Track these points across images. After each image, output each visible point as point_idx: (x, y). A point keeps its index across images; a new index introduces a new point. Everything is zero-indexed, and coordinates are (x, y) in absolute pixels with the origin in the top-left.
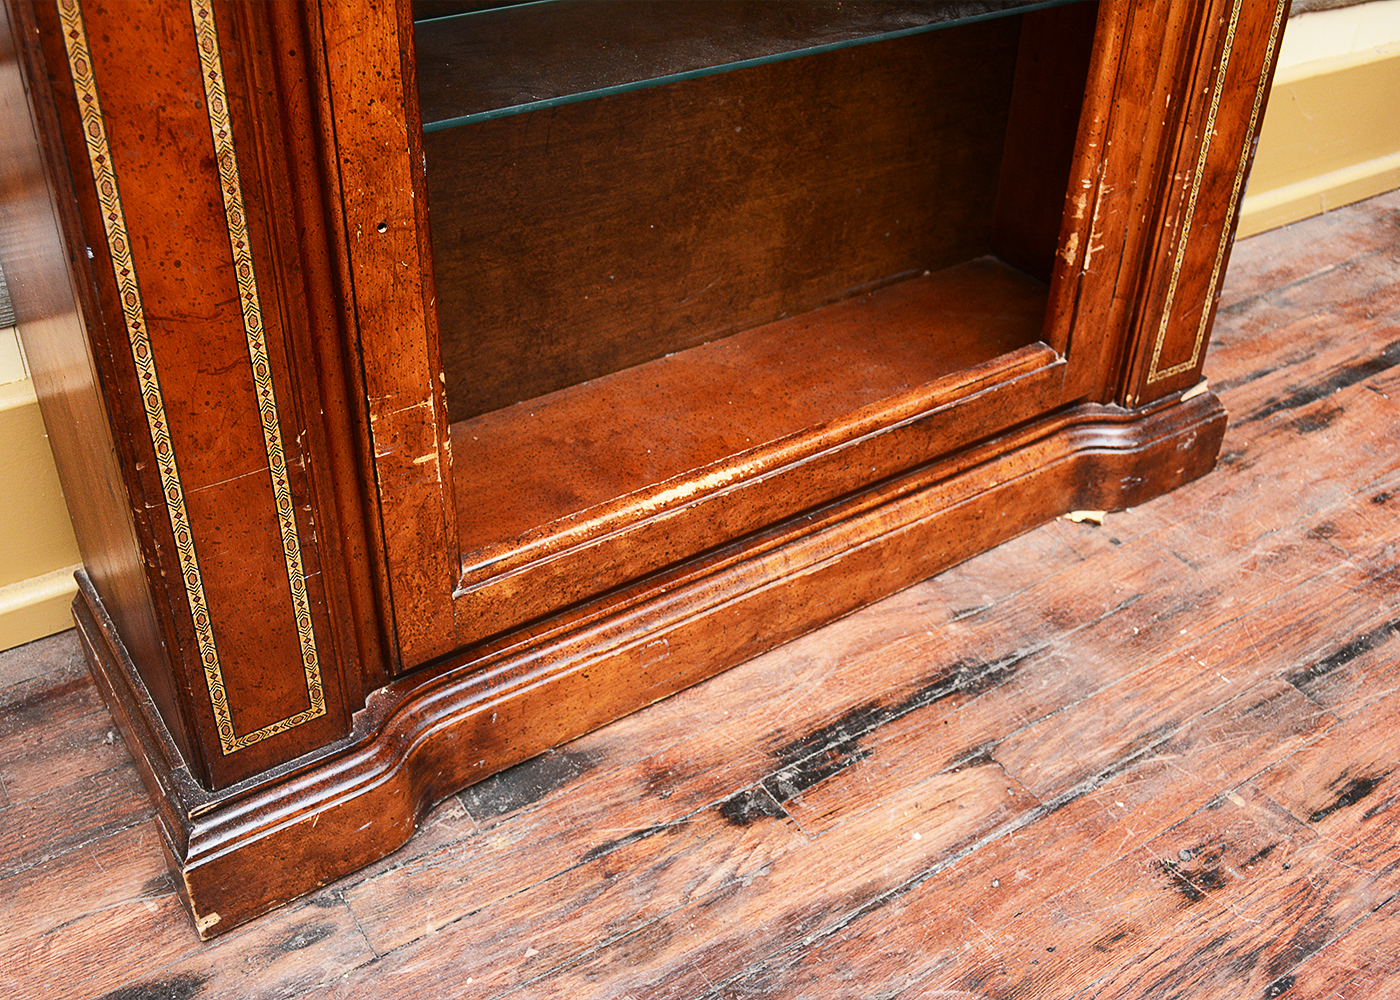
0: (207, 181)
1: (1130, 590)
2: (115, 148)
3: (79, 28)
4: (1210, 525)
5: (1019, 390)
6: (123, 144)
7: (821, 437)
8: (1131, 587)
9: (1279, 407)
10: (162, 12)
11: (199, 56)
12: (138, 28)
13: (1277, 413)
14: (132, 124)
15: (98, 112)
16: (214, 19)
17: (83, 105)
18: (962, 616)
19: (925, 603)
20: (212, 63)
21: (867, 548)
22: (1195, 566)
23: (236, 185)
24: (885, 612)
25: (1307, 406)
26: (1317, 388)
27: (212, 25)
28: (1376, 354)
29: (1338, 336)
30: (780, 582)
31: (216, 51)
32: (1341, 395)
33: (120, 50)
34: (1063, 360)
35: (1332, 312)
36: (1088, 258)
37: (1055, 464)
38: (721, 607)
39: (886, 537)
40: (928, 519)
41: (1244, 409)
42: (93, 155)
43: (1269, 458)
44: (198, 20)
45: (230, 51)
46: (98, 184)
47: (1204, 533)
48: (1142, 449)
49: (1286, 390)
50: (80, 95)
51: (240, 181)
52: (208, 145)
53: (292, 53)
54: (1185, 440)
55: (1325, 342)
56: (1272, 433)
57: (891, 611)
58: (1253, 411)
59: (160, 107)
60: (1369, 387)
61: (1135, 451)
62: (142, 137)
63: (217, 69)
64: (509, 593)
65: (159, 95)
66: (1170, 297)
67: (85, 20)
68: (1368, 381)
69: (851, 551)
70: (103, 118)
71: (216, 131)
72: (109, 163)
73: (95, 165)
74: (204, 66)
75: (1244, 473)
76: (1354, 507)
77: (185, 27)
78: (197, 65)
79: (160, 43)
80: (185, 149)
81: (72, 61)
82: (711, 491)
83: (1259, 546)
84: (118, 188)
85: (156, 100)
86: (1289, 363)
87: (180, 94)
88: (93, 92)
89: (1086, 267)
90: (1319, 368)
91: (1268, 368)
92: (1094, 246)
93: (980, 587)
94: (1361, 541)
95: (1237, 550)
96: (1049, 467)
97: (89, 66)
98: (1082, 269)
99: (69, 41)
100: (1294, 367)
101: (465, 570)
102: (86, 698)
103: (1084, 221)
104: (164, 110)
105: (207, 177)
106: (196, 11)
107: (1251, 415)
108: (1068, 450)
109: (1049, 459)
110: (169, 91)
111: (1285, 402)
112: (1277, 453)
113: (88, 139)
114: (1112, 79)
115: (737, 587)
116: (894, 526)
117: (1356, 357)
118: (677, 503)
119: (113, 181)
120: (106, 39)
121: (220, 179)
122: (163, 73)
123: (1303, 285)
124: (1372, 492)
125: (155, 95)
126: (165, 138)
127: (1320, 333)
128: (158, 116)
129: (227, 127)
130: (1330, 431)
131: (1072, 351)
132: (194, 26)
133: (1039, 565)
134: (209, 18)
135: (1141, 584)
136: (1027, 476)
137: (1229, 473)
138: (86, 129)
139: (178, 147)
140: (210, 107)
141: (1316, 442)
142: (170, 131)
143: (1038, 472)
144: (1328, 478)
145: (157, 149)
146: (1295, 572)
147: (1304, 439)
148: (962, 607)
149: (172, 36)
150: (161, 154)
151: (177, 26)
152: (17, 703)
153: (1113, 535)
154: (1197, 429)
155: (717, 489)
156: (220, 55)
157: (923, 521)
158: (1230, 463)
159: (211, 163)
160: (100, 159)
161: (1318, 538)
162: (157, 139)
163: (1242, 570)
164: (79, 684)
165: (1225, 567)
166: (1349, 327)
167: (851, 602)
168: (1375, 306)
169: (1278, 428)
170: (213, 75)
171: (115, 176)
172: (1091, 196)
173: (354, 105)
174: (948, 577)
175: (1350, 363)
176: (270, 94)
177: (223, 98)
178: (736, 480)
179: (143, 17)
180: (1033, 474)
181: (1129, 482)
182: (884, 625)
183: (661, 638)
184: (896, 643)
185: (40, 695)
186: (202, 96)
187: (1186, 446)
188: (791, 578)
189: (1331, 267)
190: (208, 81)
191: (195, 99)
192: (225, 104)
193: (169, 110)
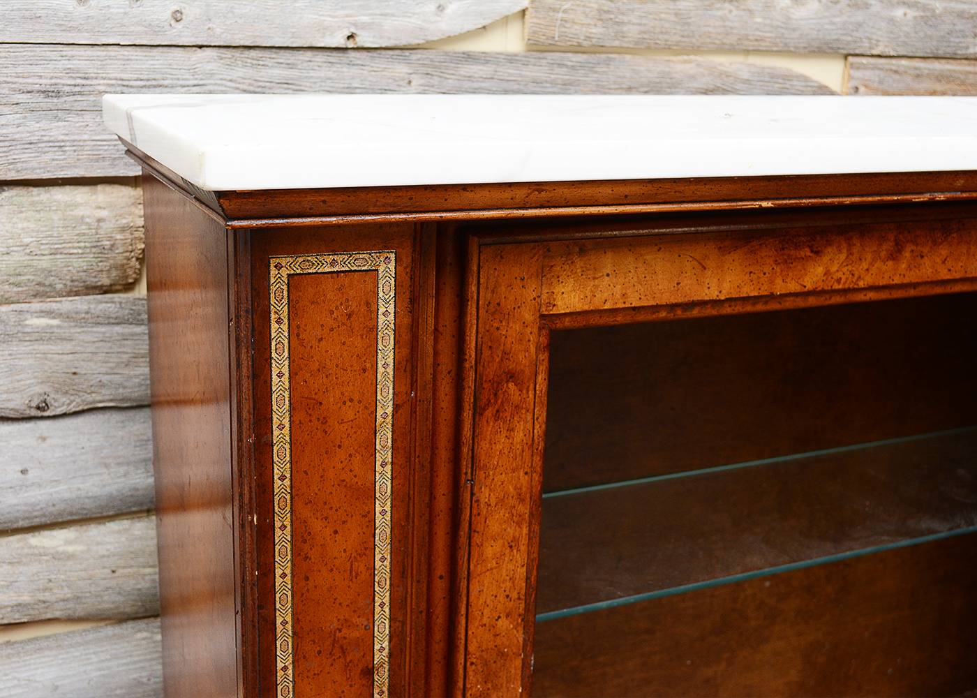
0: (363, 685)
2: (298, 661)
3: (288, 571)
6: (304, 657)
10: (352, 558)
11: (374, 591)
12: (332, 570)
14: (314, 642)
15: (290, 633)
16: (391, 563)
17: (279, 627)
20: (383, 595)
23: (385, 689)
27: (388, 567)
31: (388, 587)
33: (316, 587)
42: (280, 665)
44: (378, 564)
45: (398, 586)
46: (279, 688)
50: (279, 620)
51: (389, 686)
52: (369, 658)
53: (441, 577)
59: (338, 629)
62: (319, 652)
63: (387, 600)
65: (338, 620)
67: (293, 565)
70: (292, 637)
71: (377, 647)
72: (291, 671)
73: (280, 673)
74: (376, 598)
77: (368, 569)
78: (372, 598)
79: (347, 582)
80: (350, 662)
81: (278, 596)
84: (294, 691)
85: (335, 624)
87: (355, 620)
88: (289, 619)
97: (290, 599)
99: (278, 580)
104: (340, 631)
105: (364, 682)
106: (378, 557)
110: (347, 616)
113: (278, 654)
119: (291, 685)
120: (307, 578)
121: (373, 684)
122: (345, 604)
125: (335, 620)
126: (337, 652)
128: (335, 635)
129: (386, 644)
132: (375, 569)
134: (387, 563)
138: (278, 646)
139: (345, 660)
140: (376, 628)
142: (342, 647)
145: (330, 661)
149: (357, 575)
150: (332, 665)
151: (362, 568)
156: (391, 590)
159: (369, 672)
160: (285, 669)
162: (331, 653)
170: (382, 605)
171: (294, 682)
173: (485, 620)
176: (421, 612)
177: (387, 622)
179: (337, 562)
186: (371, 620)
190: (378, 609)
191: (365, 623)
192: (387, 626)
193: (344, 631)
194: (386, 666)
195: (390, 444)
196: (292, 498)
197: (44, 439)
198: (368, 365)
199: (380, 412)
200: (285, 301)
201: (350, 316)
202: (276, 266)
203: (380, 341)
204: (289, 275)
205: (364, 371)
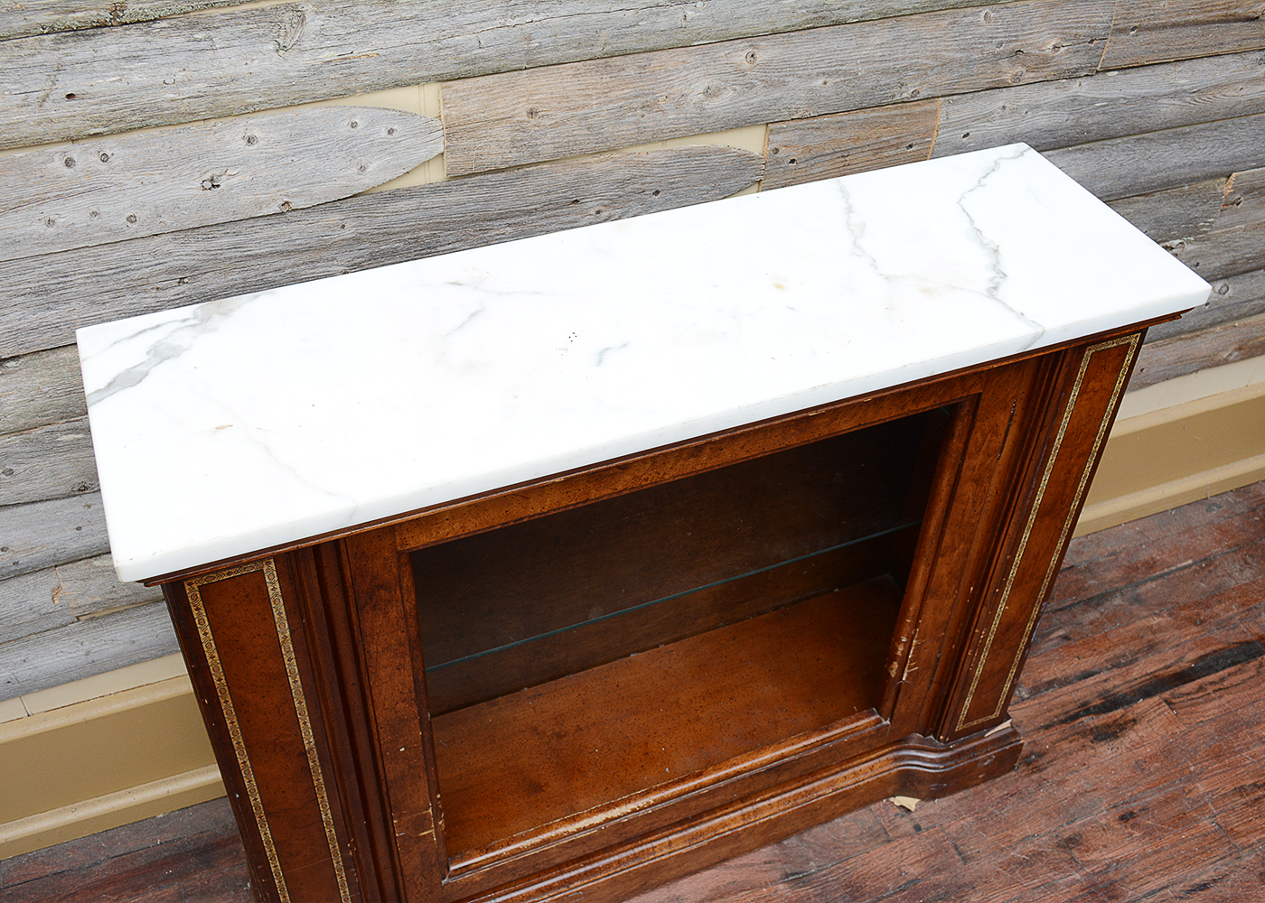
0: (300, 760)
1: (913, 874)
2: (252, 757)
3: (235, 720)
4: (991, 823)
5: (850, 743)
6: (256, 755)
7: (697, 782)
8: (914, 871)
9: (1087, 712)
11: (298, 717)
12: (265, 714)
13: (1083, 719)
14: (261, 747)
15: (243, 748)
16: (306, 703)
17: (236, 746)
18: (790, 878)
19: (770, 863)
20: (304, 718)
21: (728, 835)
22: (965, 860)
23: (316, 759)
24: (741, 866)
25: (1110, 714)
26: (1124, 696)
27: (305, 705)
28: (1187, 665)
29: (1163, 642)
30: (663, 858)
31: (307, 714)
32: (1142, 705)
33: (256, 723)
34: (888, 722)
35: (1170, 615)
36: (905, 675)
37: (880, 776)
38: (620, 873)
39: (743, 828)
40: (776, 815)
41: (1059, 711)
42: (240, 762)
43: (1059, 764)
44: (297, 705)
45: (315, 712)
46: (243, 772)
47: (983, 829)
48: (948, 769)
49: (1100, 695)
50: (235, 741)
51: (319, 757)
52: (301, 748)
53: (353, 684)
54: (985, 761)
55: (1151, 647)
56: (1071, 739)
57: (745, 865)
58: (1066, 713)
59: (276, 739)
60: (1166, 701)
61: (942, 771)
62: (266, 751)
63: (307, 720)
64: (478, 879)
65: (276, 735)
66: (972, 689)
67: (237, 716)
68: (1167, 695)
69: (717, 837)
70: (246, 749)
71: (306, 742)
72: (248, 763)
73: (241, 765)
74: (300, 720)
75: (1035, 777)
76: (1104, 821)
77: (290, 709)
78: (296, 721)
79: (277, 716)
80: (289, 751)
81: (231, 731)
82: (616, 818)
83: (1018, 849)
84: (253, 771)
85: (274, 737)
86: (1114, 666)
87: (287, 733)
88: (240, 741)
89: (904, 679)
90: (1135, 675)
91: (1095, 670)
92: (909, 669)
93: (811, 854)
94: (1095, 856)
95: (1002, 850)
96: (875, 778)
97: (239, 731)
98: (901, 679)
99: (229, 725)
100: (1116, 671)
101: (452, 868)
102: (238, 852)
103: (902, 657)
104: (278, 739)
105: (301, 758)
106: (296, 702)
107: (1062, 718)
108: (892, 766)
109: (876, 772)
110: (281, 732)
111: (1094, 707)
112: (1067, 759)
114: (922, 590)
115: (634, 861)
116: (750, 821)
117: (1169, 666)
118: (592, 826)
120: (249, 720)
121: (308, 758)
122: (278, 727)
123: (1159, 581)
124: (1122, 810)
125: (273, 735)
126: (278, 749)
127: (1151, 637)
128: (275, 742)
129: (312, 739)
130: (1117, 742)
131: (894, 717)
133: (858, 841)
135: (922, 870)
136: (857, 785)
137: (1023, 774)
139: (285, 751)
141: (1101, 753)
142: (281, 747)
143: (866, 781)
144: (1094, 790)
145: (274, 754)
146: (1037, 876)
147: (1093, 748)
148: (794, 869)
150: (276, 755)
151: (286, 709)
152: (198, 849)
153: (917, 821)
154: (995, 754)
155: (619, 817)
156: (309, 715)
157: (772, 817)
158: (1028, 764)
159: (303, 754)
161: (1065, 847)
162: (274, 750)
163: (998, 869)
164: (233, 840)
165: (986, 864)
166: (1177, 632)
167: (716, 860)
168: (1208, 612)
169: (1077, 733)
172: (907, 646)
173: (387, 706)
174: (792, 842)
175: (1161, 672)
177: (310, 729)
178: (634, 811)
179: (268, 710)
180: (861, 783)
181: (936, 787)
182: (736, 877)
183: (578, 891)
184: (740, 894)
185: (212, 844)
187: (986, 764)
188: (671, 855)
189: (1190, 562)
190: (302, 726)
191: (295, 733)
192: (311, 731)
193: (281, 739)
194: (315, 750)
195: (292, 649)
196: (229, 688)
197: (89, 507)
198: (267, 616)
199: (281, 636)
200: (199, 599)
201: (247, 596)
202: (188, 584)
203: (272, 603)
204: (198, 587)
205: (265, 619)
